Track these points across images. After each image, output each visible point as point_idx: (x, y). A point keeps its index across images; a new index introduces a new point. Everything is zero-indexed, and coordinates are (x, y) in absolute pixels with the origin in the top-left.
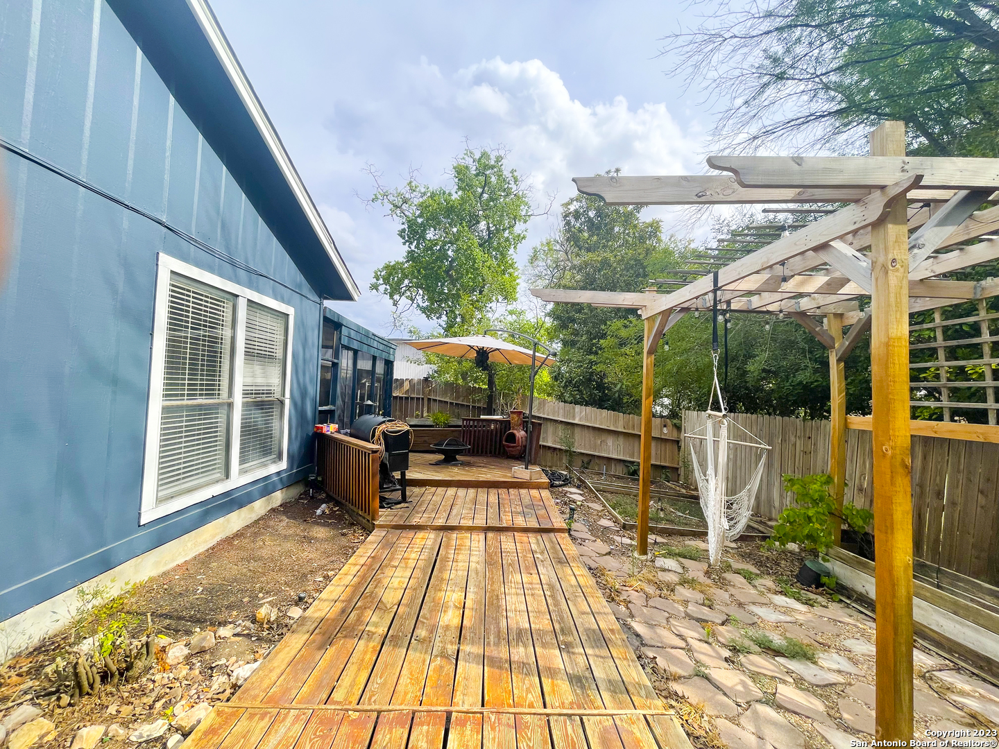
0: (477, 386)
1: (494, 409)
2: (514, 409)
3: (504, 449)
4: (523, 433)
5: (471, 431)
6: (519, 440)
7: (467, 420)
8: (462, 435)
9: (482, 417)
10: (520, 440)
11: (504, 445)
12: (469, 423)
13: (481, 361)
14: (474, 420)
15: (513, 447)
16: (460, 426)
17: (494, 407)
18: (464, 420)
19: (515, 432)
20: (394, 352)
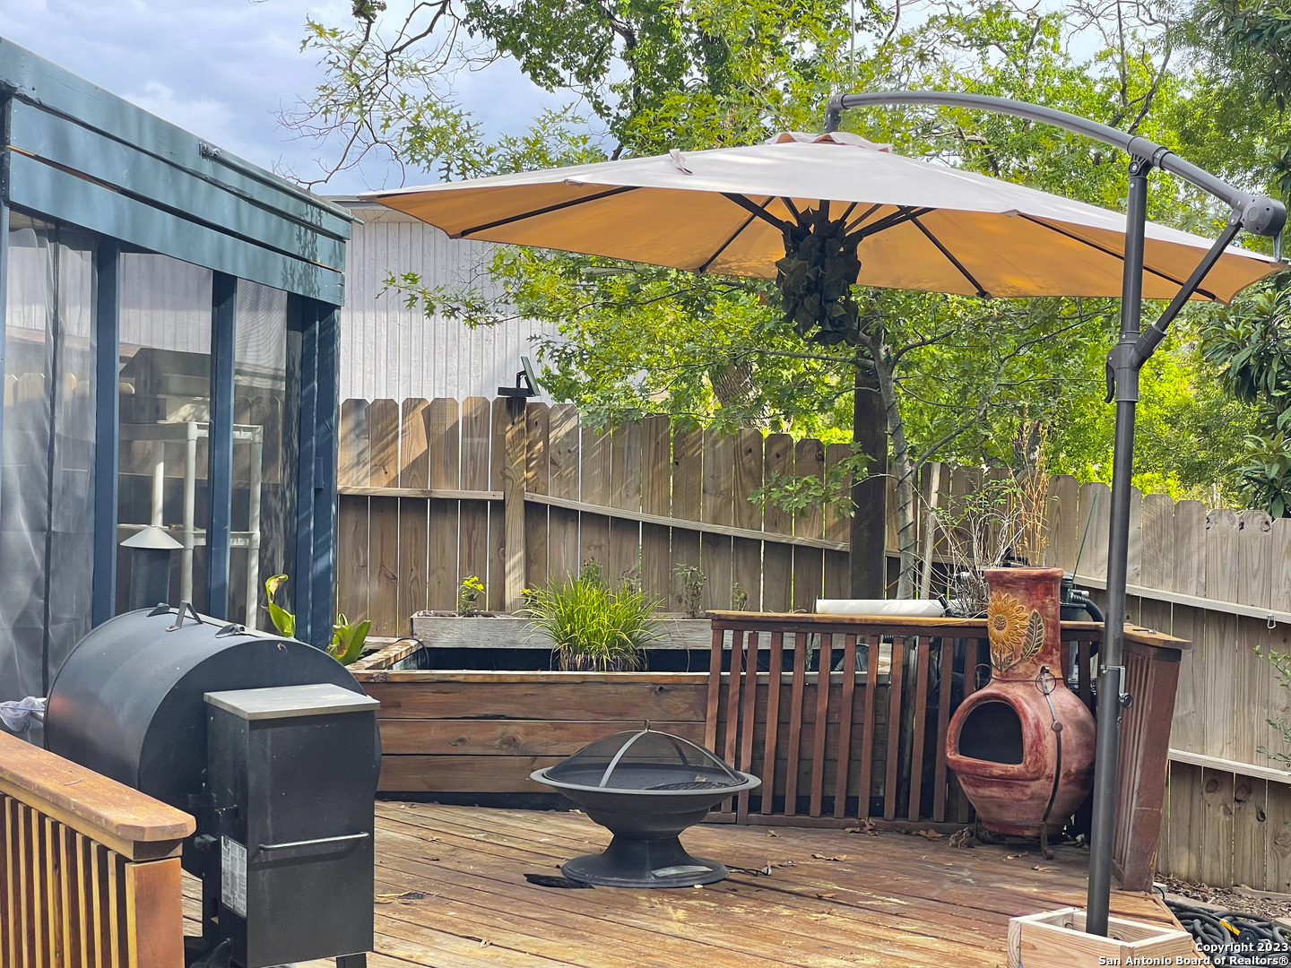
0: (797, 435)
1: (894, 562)
2: (1008, 559)
3: (954, 790)
4: (1063, 701)
5: (761, 687)
6: (1038, 740)
7: (739, 625)
8: (712, 709)
9: (827, 607)
10: (1049, 741)
11: (951, 773)
12: (754, 640)
13: (815, 287)
14: (776, 626)
15: (1006, 781)
16: (698, 659)
17: (891, 545)
18: (721, 624)
19: (1016, 693)
20: (339, 256)
